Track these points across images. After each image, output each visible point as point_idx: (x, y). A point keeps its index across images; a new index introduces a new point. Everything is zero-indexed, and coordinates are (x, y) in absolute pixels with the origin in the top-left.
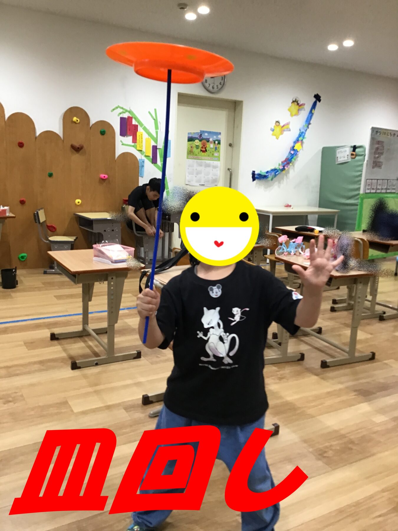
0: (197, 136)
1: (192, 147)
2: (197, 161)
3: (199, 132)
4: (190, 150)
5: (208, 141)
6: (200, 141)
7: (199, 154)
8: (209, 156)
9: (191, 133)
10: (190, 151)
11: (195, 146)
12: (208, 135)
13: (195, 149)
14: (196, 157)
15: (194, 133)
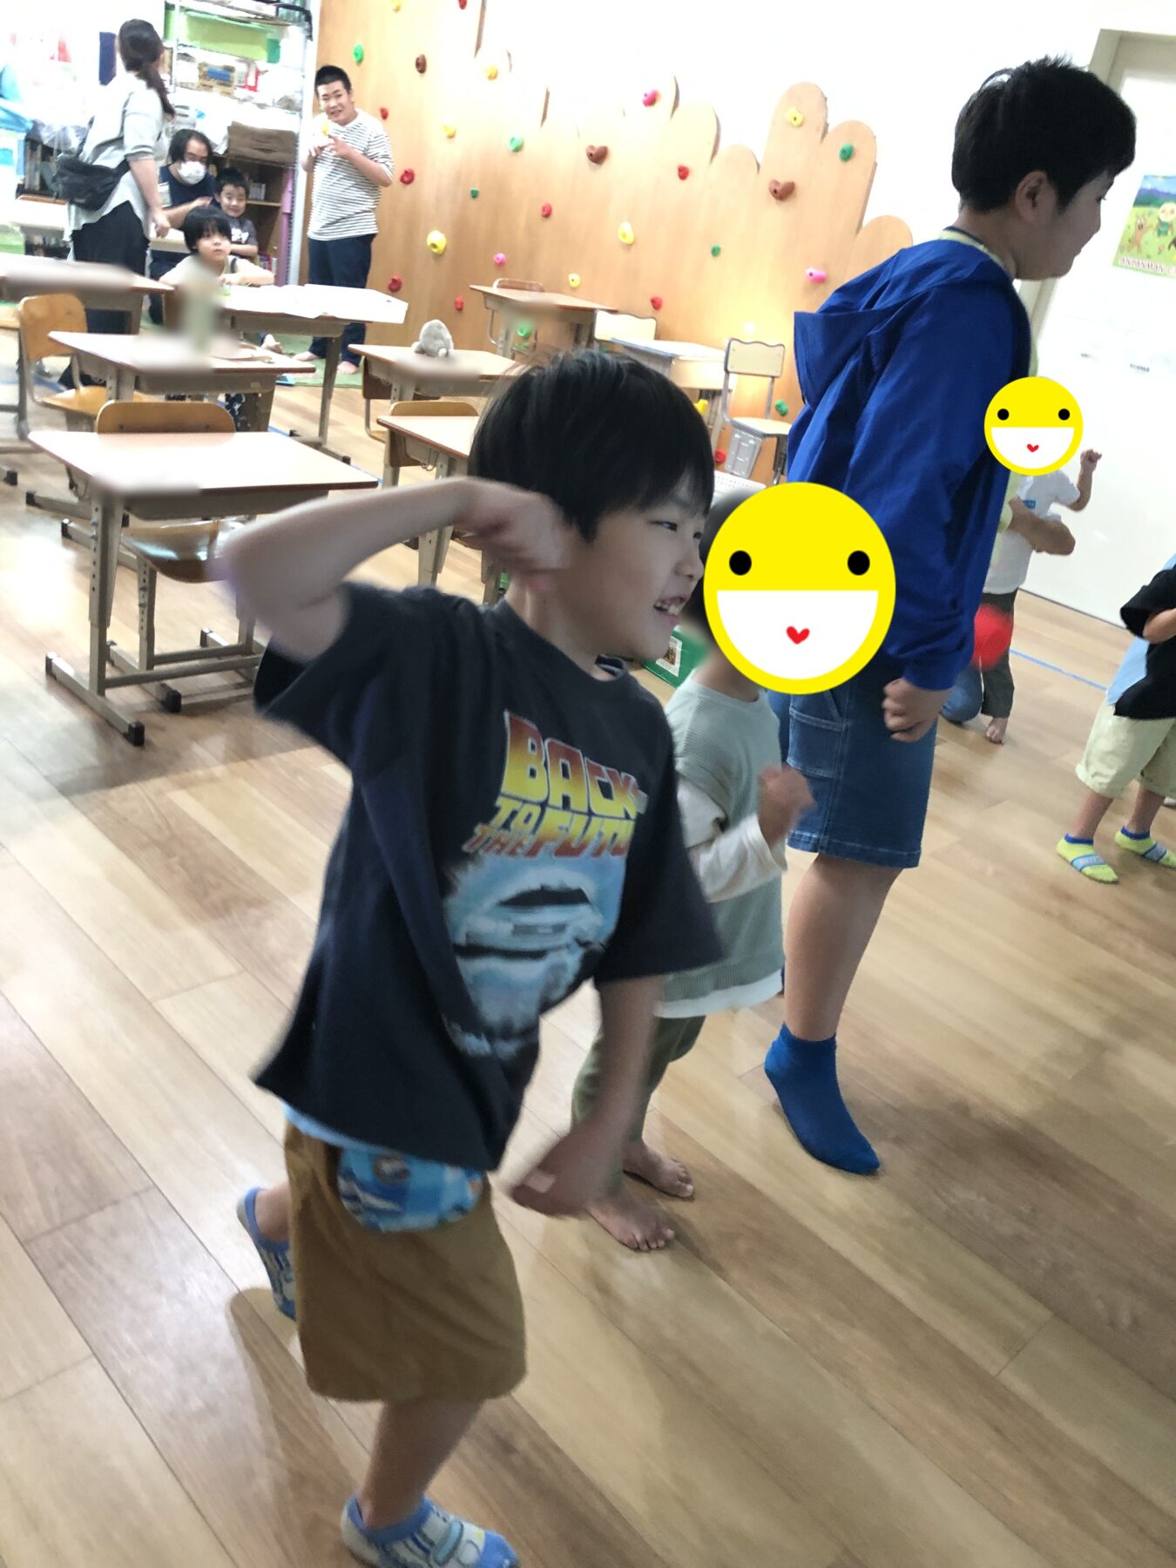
2: (1145, 280)
4: (1130, 238)
7: (1160, 252)
9: (1155, 176)
10: (1130, 241)
11: (1156, 221)
14: (1146, 262)
15: (1165, 177)
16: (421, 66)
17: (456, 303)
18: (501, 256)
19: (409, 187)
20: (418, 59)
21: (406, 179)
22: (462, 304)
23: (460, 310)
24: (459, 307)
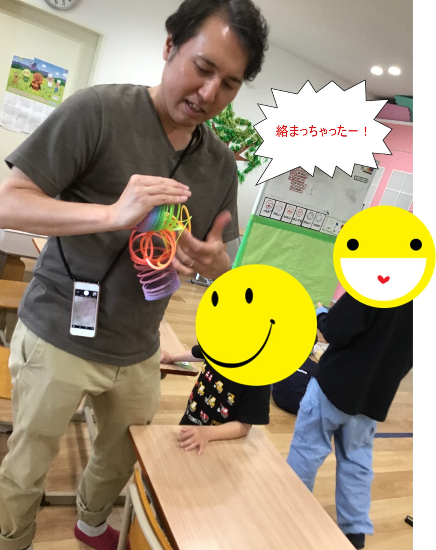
0: (28, 64)
1: (16, 77)
2: (22, 99)
3: (33, 59)
4: (12, 80)
5: (46, 76)
6: (33, 72)
7: (26, 89)
8: (43, 96)
9: (18, 57)
10: (12, 82)
11: (22, 76)
12: (46, 68)
13: (20, 81)
14: (21, 92)
15: (24, 59)
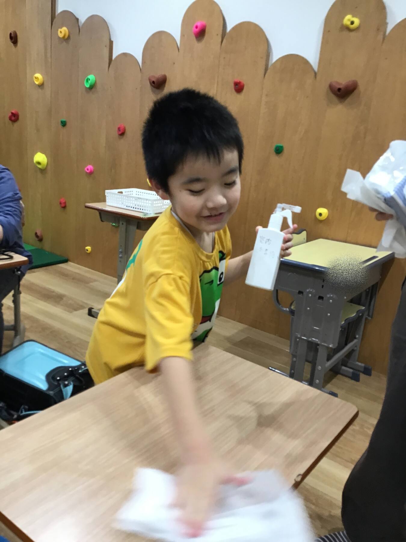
16: (14, 39)
17: (61, 203)
18: (90, 167)
19: (16, 124)
20: (11, 34)
21: (13, 118)
22: (65, 203)
23: (64, 207)
24: (63, 205)
